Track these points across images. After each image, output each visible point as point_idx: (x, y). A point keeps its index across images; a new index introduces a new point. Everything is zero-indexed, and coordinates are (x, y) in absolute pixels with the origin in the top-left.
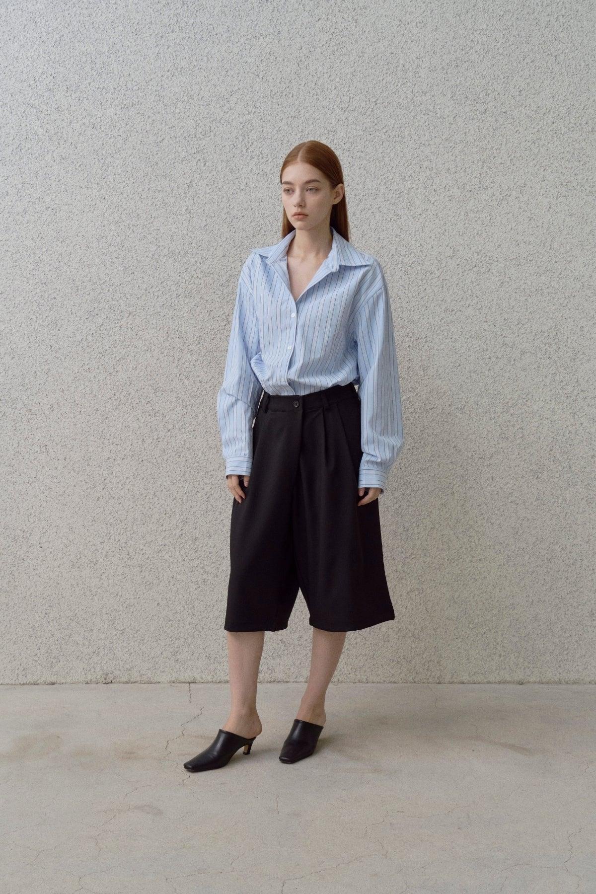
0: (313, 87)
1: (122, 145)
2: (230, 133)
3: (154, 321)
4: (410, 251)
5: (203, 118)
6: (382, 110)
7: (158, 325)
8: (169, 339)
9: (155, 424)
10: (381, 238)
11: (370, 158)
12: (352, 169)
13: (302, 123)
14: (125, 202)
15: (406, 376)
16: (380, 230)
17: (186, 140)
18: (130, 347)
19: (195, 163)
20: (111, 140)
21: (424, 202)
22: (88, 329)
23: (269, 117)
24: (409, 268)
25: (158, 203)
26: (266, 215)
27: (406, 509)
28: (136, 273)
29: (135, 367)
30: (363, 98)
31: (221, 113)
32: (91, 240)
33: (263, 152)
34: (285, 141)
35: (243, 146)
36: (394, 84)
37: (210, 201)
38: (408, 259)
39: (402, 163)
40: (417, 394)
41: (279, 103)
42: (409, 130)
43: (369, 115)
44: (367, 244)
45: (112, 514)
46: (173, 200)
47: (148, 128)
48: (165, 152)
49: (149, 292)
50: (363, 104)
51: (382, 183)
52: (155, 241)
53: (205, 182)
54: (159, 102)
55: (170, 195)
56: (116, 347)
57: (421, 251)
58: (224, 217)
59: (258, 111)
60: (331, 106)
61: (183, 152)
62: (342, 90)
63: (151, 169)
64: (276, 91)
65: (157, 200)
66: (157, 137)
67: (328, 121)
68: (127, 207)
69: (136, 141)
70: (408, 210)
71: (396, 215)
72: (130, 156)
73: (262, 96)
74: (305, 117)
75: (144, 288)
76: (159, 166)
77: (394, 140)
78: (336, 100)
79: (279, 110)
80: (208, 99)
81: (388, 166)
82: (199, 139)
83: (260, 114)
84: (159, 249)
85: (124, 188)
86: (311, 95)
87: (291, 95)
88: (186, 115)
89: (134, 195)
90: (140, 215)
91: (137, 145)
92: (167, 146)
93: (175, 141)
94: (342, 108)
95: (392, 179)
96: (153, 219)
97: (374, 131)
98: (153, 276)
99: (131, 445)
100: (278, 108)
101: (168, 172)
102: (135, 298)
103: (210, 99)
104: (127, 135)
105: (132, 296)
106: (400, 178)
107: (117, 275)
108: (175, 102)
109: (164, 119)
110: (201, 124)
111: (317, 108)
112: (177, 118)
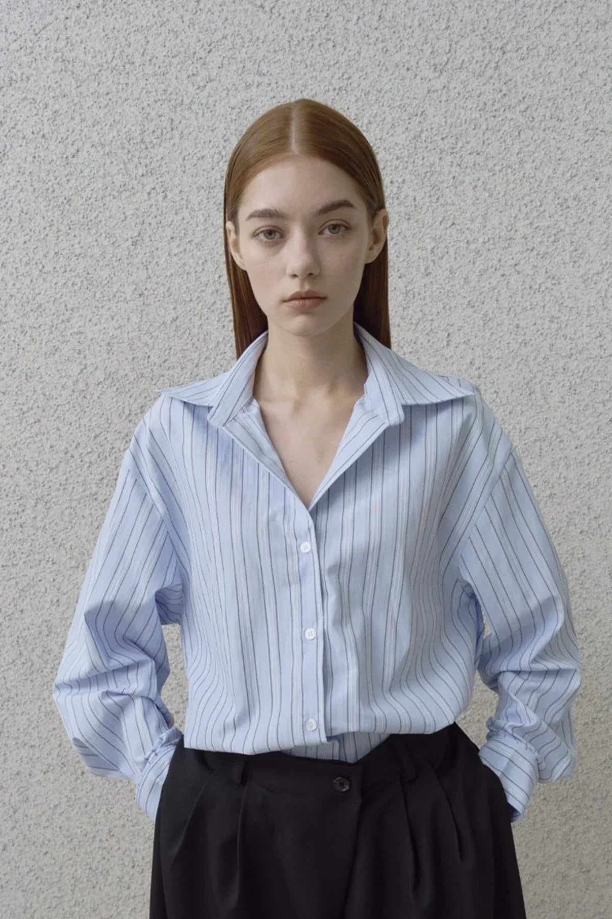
0: (375, 23)
4: (580, 347)
6: (516, 63)
7: (95, 518)
10: (522, 324)
11: (495, 165)
12: (460, 188)
13: (356, 101)
14: (12, 282)
16: (519, 310)
17: (123, 148)
18: (43, 562)
19: (146, 195)
21: (605, 249)
24: (578, 380)
25: (78, 280)
27: (585, 832)
28: (43, 421)
29: (55, 600)
30: (478, 41)
31: (191, 89)
36: (540, 8)
37: (181, 271)
38: (576, 363)
39: (559, 172)
40: (600, 621)
41: (308, 62)
42: (572, 103)
43: (491, 77)
44: (494, 337)
45: (33, 873)
46: (105, 273)
47: (46, 129)
48: (84, 177)
49: (72, 457)
50: (478, 54)
51: (521, 216)
52: (77, 356)
53: (169, 232)
54: (63, 73)
55: (101, 263)
56: (17, 565)
57: (601, 346)
58: (210, 300)
59: (267, 81)
60: (413, 63)
61: (121, 175)
62: (434, 26)
63: (58, 213)
64: (300, 37)
65: (74, 274)
66: (66, 147)
67: (408, 94)
68: (16, 290)
69: (23, 157)
70: (573, 267)
71: (549, 277)
72: (15, 187)
73: (272, 50)
74: (360, 88)
75: (63, 448)
76: (73, 205)
77: (543, 126)
78: (422, 50)
79: (308, 76)
80: (164, 62)
81: (531, 180)
82: (149, 146)
83: (270, 88)
84: (85, 371)
85: (7, 253)
86: (371, 41)
87: (330, 45)
88: (120, 97)
89: (28, 268)
90: (43, 306)
91: (27, 165)
92: (86, 163)
93: (102, 153)
94: (435, 65)
95: (541, 205)
96: (70, 312)
97: (502, 110)
98: (77, 425)
99: (60, 745)
100: (305, 74)
101: (93, 217)
102: (45, 470)
103: (167, 61)
104: (6, 146)
105: (40, 467)
106: (557, 202)
107: (8, 427)
108: (96, 71)
109: (78, 107)
110: (153, 113)
111: (384, 68)
112: (103, 105)
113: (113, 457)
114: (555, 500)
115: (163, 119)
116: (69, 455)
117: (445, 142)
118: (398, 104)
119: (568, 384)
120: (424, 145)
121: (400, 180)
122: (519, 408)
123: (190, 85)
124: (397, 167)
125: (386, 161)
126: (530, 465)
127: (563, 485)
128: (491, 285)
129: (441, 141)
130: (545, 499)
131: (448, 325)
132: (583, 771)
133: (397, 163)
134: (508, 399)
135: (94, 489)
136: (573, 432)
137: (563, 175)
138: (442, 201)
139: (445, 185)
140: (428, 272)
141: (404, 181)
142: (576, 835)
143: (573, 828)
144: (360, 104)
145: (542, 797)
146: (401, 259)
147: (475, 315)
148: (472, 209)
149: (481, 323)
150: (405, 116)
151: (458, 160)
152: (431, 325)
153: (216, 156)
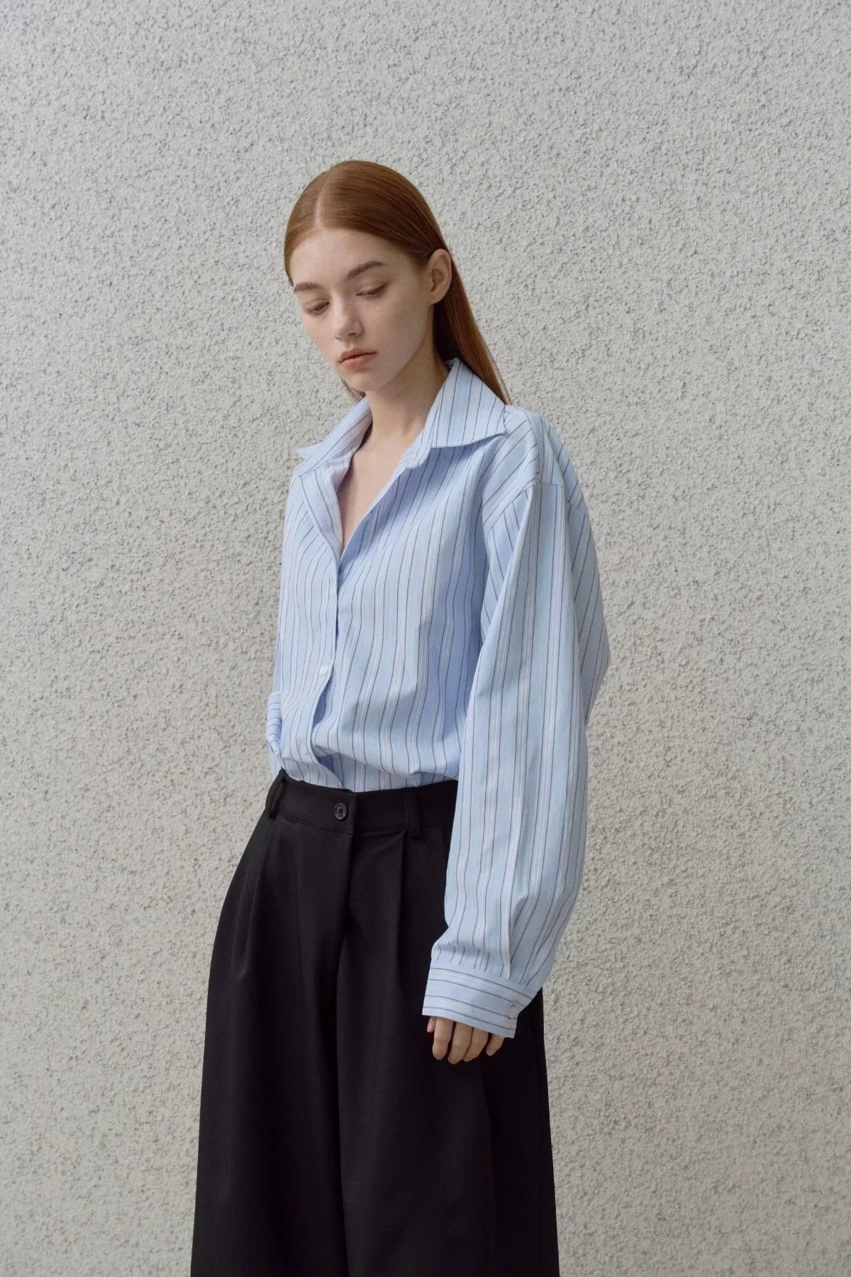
0: (613, 18)
1: (154, 157)
2: (413, 130)
3: (226, 577)
5: (348, 93)
6: (779, 71)
7: (236, 585)
8: (262, 619)
9: (227, 822)
10: (775, 377)
11: (748, 186)
12: (706, 211)
13: (586, 104)
14: (160, 294)
15: (835, 710)
16: (772, 359)
17: (306, 144)
18: (167, 637)
20: (128, 145)
22: (68, 594)
23: (505, 92)
24: (843, 449)
25: (239, 295)
26: (496, 323)
27: (837, 1035)
28: (183, 462)
29: (178, 684)
30: (734, 43)
31: (390, 80)
32: (78, 383)
33: (490, 173)
34: (544, 148)
35: (443, 160)
36: (809, 9)
39: (826, 199)
41: (531, 58)
42: (844, 119)
43: (748, 85)
44: (740, 391)
45: (118, 1043)
47: (217, 117)
48: (256, 175)
49: (215, 507)
50: (733, 58)
51: (778, 248)
52: (231, 385)
54: (242, 55)
55: (269, 277)
56: (134, 637)
59: (481, 76)
60: (655, 64)
61: (300, 175)
62: (683, 24)
63: (221, 215)
64: (523, 29)
65: (235, 288)
66: (238, 139)
67: (647, 99)
68: (164, 303)
69: (187, 148)
70: (841, 311)
71: (810, 322)
72: (174, 182)
73: (489, 42)
74: (592, 90)
75: (203, 496)
76: (241, 206)
77: (808, 144)
78: (667, 50)
79: (530, 73)
80: (361, 49)
81: (791, 206)
82: (337, 144)
83: (484, 85)
84: (238, 404)
85: (157, 259)
86: (608, 38)
87: (559, 38)
88: (308, 86)
89: (181, 277)
90: (195, 325)
91: (191, 159)
92: (261, 160)
93: (280, 149)
94: (681, 68)
95: (803, 236)
96: (226, 332)
97: (760, 123)
98: (224, 469)
99: (168, 873)
100: (527, 70)
101: (263, 222)
102: (180, 522)
103: (365, 48)
104: (167, 135)
105: (174, 517)
106: (822, 233)
107: (139, 467)
108: (281, 55)
109: (257, 94)
110: (344, 107)
111: (621, 68)
112: (285, 94)
113: (265, 510)
114: (810, 596)
115: (355, 113)
116: (211, 505)
117: (690, 156)
118: (635, 110)
119: (830, 453)
120: (664, 159)
121: (634, 198)
122: (768, 478)
123: (390, 77)
124: (630, 183)
125: (618, 175)
126: (780, 549)
127: (820, 577)
128: (740, 328)
129: (685, 156)
130: (797, 594)
131: (684, 372)
132: (836, 952)
133: (631, 178)
134: (754, 467)
135: (238, 549)
136: (834, 512)
137: (831, 202)
138: (683, 224)
139: (688, 206)
140: (662, 307)
141: (638, 199)
142: (826, 1038)
143: (822, 1028)
144: (590, 108)
145: (782, 984)
146: (630, 291)
147: (718, 363)
148: (719, 236)
149: (725, 372)
150: (643, 125)
151: (704, 177)
152: (664, 372)
153: (416, 159)
